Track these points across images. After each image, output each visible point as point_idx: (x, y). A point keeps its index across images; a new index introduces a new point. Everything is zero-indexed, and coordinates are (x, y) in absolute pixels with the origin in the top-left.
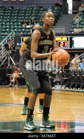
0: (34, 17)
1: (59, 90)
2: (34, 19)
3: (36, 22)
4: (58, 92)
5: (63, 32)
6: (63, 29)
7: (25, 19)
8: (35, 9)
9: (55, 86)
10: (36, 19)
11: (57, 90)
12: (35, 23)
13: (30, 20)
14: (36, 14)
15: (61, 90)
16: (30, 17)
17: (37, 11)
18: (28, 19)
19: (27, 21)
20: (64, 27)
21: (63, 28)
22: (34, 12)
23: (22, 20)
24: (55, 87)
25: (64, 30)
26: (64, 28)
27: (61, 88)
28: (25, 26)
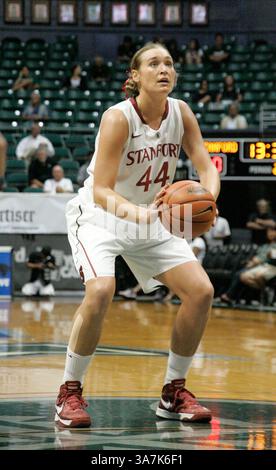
0: (236, 76)
2: (235, 81)
7: (208, 82)
8: (240, 49)
13: (221, 85)
14: (244, 65)
16: (224, 75)
17: (248, 56)
18: (213, 82)
19: (212, 87)
22: (237, 58)
28: (206, 104)
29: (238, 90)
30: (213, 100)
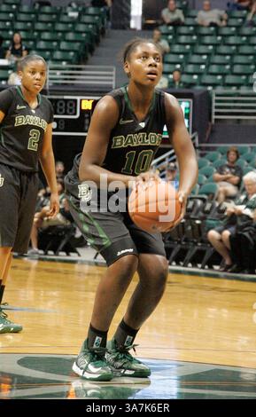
0: (23, 34)
1: (90, 263)
3: (26, 49)
4: (86, 268)
5: (110, 83)
6: (111, 76)
8: (25, 8)
9: (79, 250)
10: (27, 40)
11: (83, 263)
12: (25, 53)
13: (8, 42)
14: (29, 24)
15: (96, 264)
16: (11, 33)
17: (33, 16)
20: (115, 69)
21: (111, 70)
22: (22, 17)
24: (79, 255)
25: (114, 78)
26: (114, 73)
27: (95, 258)
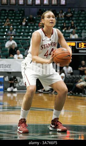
0: (75, 21)
2: (74, 23)
7: (66, 23)
8: (76, 13)
10: (76, 23)
13: (70, 24)
14: (77, 18)
17: (78, 15)
18: (68, 23)
19: (67, 25)
22: (75, 16)
23: (62, 24)
28: (65, 30)
29: (75, 26)
30: (67, 29)
